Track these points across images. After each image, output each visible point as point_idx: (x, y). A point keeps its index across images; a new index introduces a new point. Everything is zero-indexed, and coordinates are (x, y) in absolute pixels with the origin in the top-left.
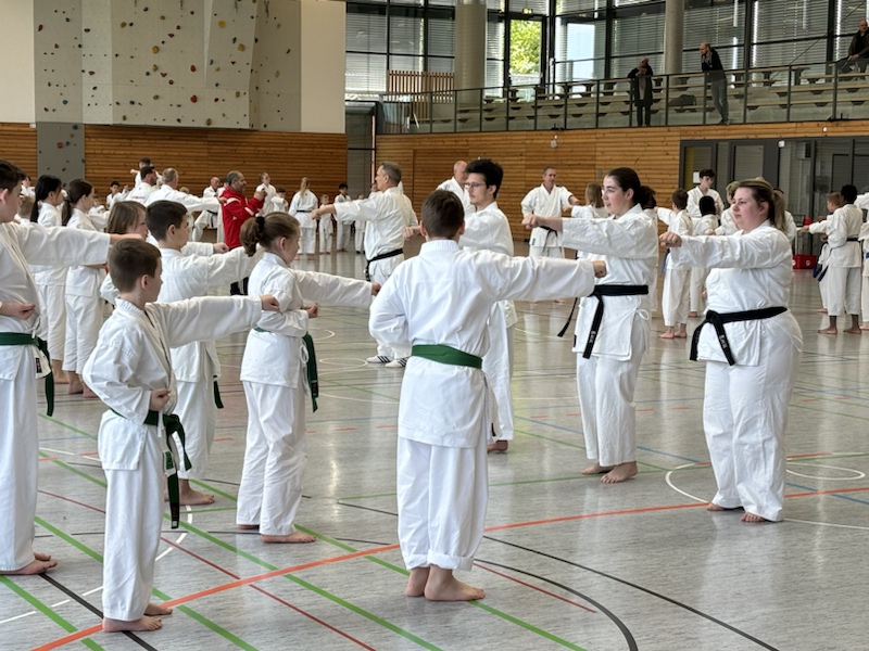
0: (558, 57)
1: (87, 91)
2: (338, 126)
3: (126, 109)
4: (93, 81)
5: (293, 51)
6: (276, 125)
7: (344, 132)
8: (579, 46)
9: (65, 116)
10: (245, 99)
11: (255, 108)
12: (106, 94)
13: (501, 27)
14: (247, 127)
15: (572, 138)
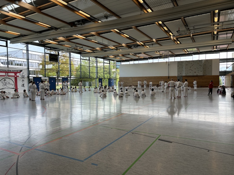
1: (183, 72)
6: (208, 75)
7: (219, 75)
9: (181, 75)
10: (202, 72)
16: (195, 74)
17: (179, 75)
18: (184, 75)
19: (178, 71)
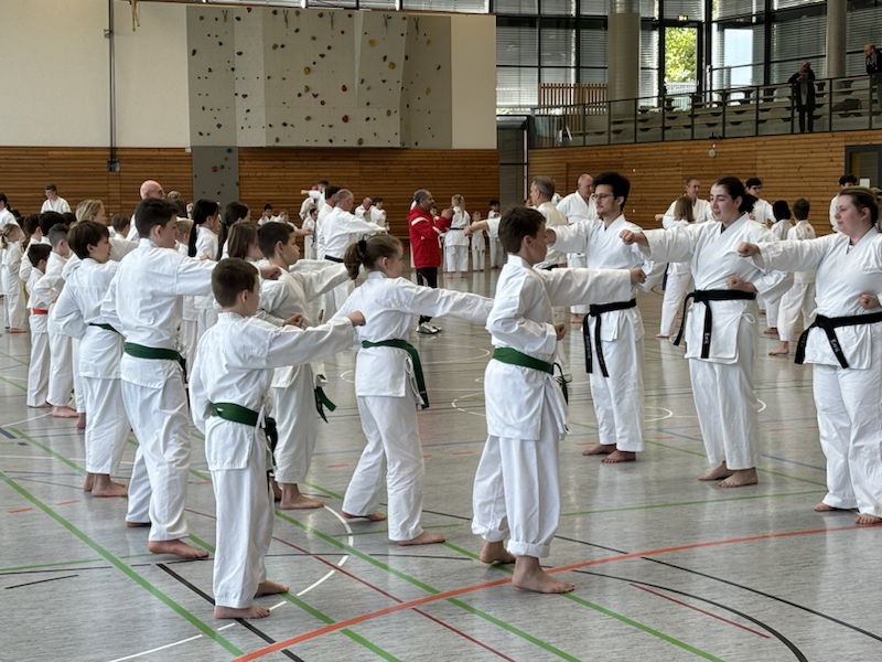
0: (715, 64)
1: (240, 114)
2: (489, 142)
3: (279, 131)
4: (246, 103)
5: (443, 68)
6: (428, 142)
7: (495, 147)
8: (737, 51)
9: (219, 139)
10: (396, 118)
11: (406, 127)
12: (260, 116)
13: (655, 35)
14: (398, 145)
15: (731, 147)
16: (346, 138)
17: (201, 142)
18: (257, 138)
19: (199, 105)
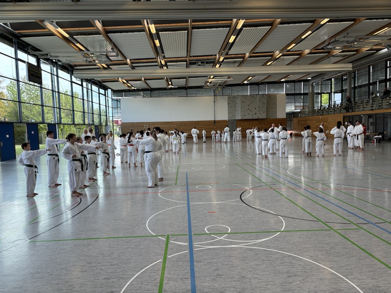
3: (243, 116)
4: (238, 112)
5: (275, 104)
6: (272, 117)
7: (285, 117)
9: (233, 118)
10: (265, 113)
11: (267, 114)
14: (265, 118)
16: (255, 117)
17: (230, 119)
18: (239, 117)
19: (229, 113)
